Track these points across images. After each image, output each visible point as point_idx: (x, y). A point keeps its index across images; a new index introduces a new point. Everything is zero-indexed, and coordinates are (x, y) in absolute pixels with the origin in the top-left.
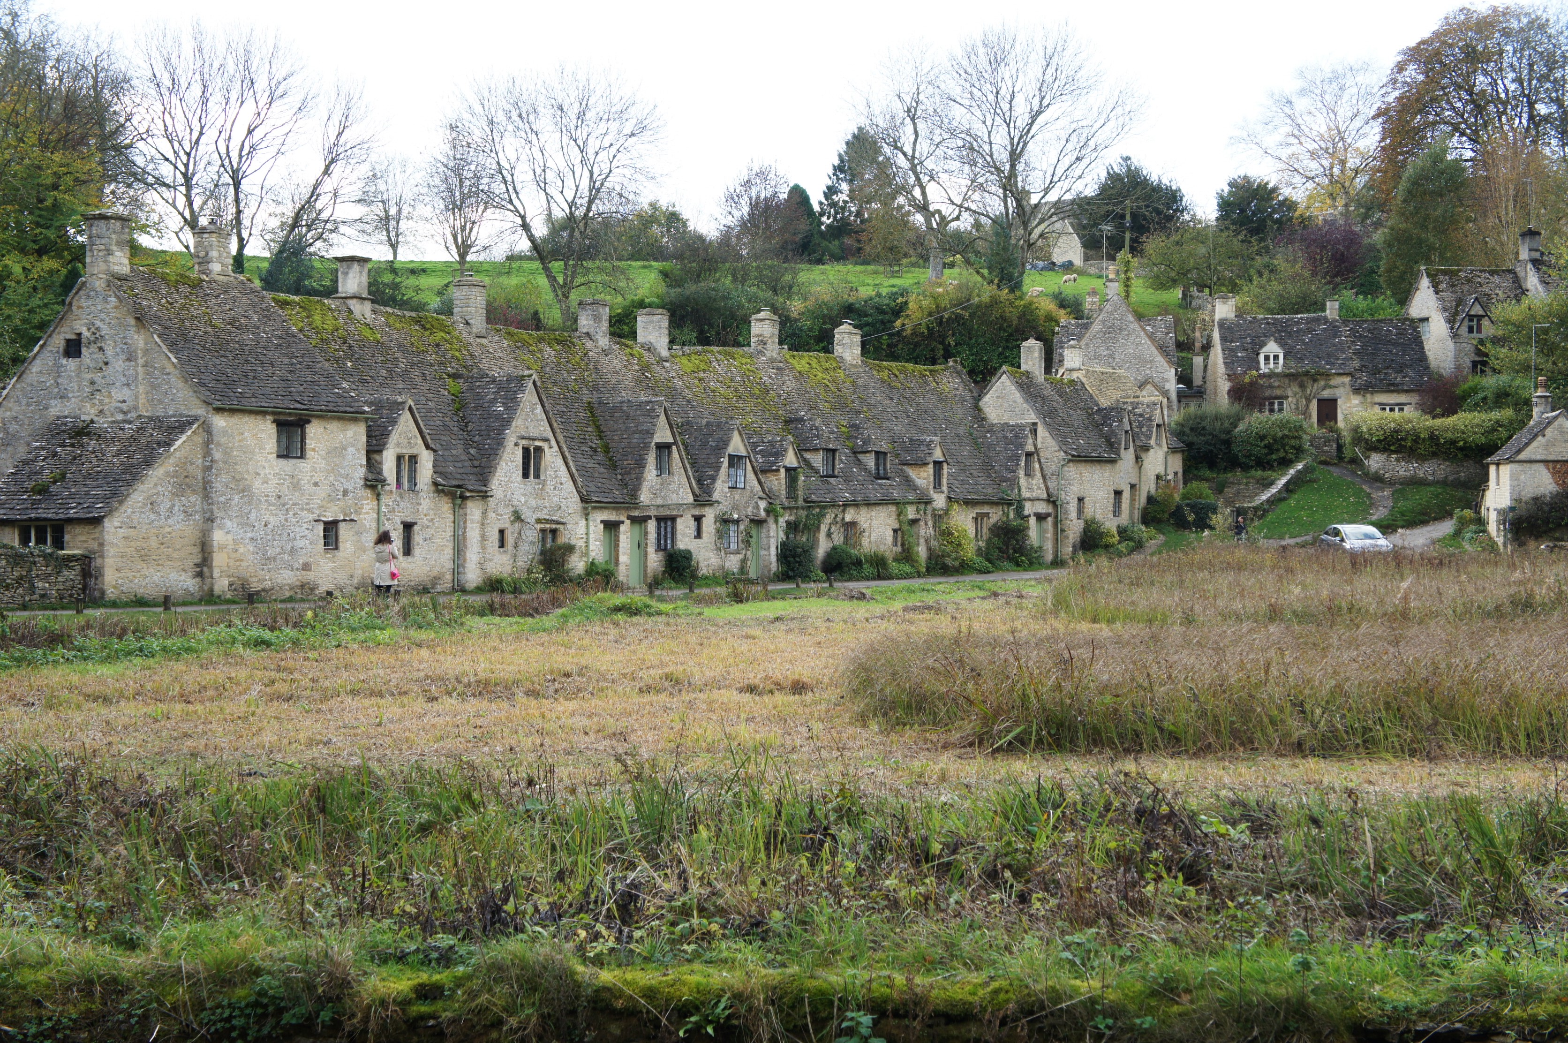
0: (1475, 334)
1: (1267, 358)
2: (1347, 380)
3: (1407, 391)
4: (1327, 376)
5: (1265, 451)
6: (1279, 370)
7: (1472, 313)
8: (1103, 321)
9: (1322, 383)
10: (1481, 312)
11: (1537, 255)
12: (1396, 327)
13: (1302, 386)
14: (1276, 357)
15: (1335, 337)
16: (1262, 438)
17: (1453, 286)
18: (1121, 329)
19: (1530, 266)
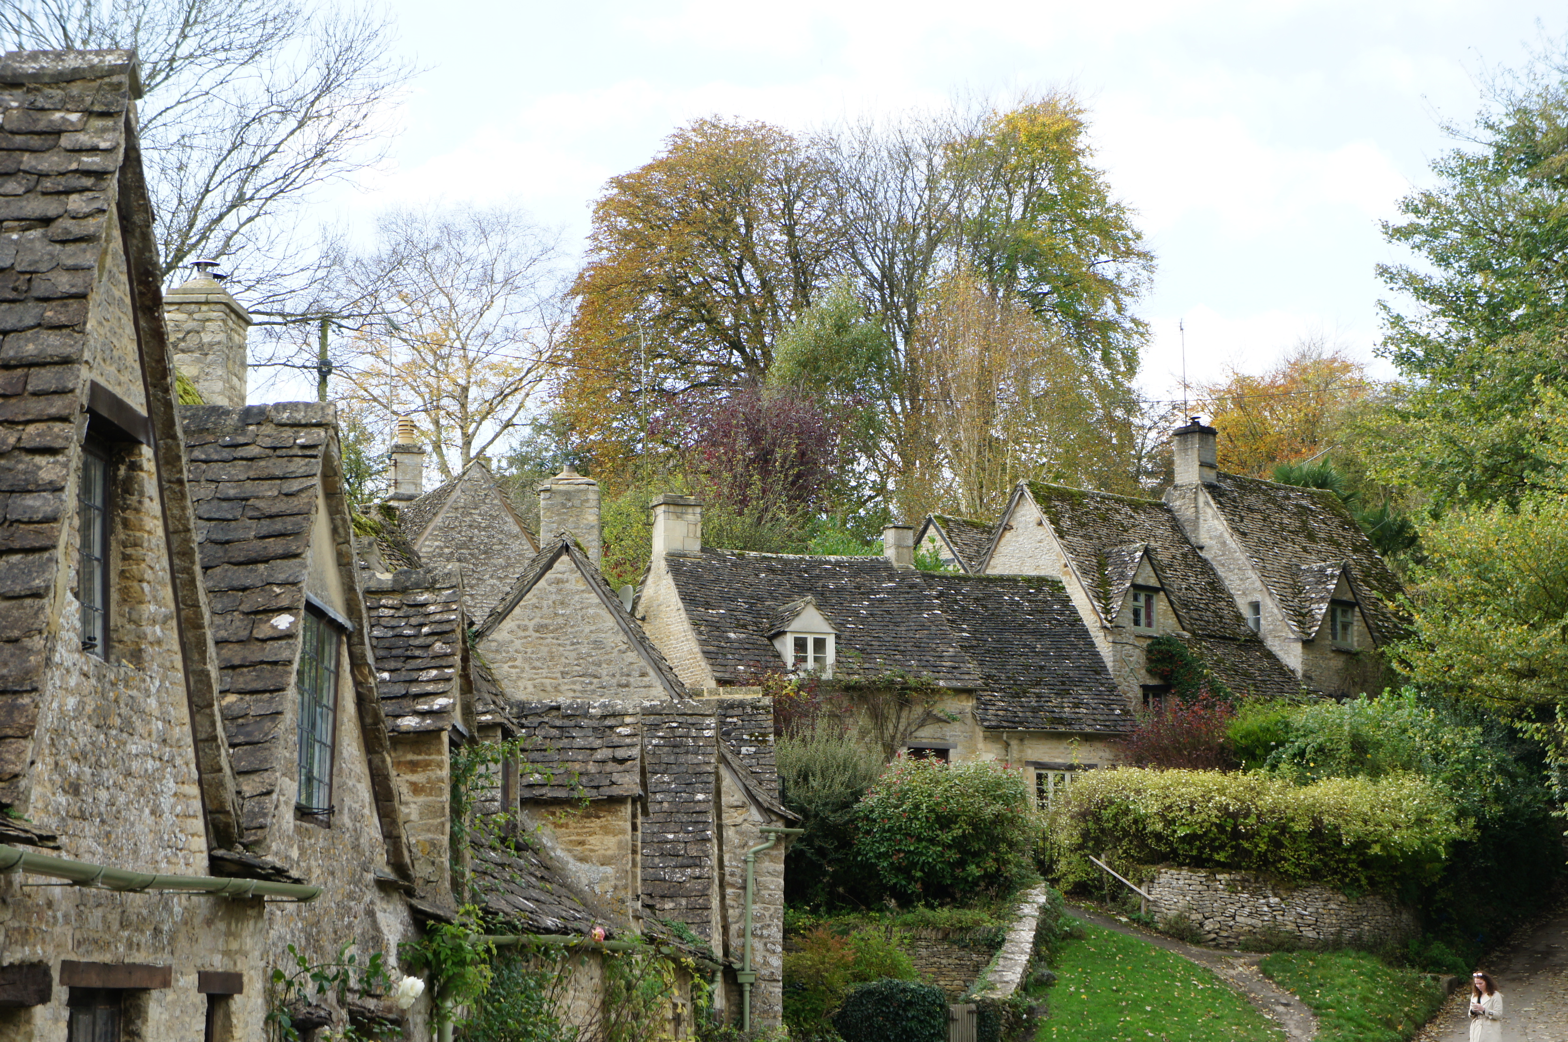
0: (1143, 629)
1: (800, 645)
2: (968, 704)
3: (1088, 738)
4: (930, 692)
5: (953, 856)
6: (827, 675)
7: (1140, 581)
8: (446, 529)
9: (918, 710)
10: (1153, 582)
11: (1211, 476)
12: (1025, 596)
13: (877, 717)
14: (820, 644)
15: (920, 610)
16: (945, 821)
17: (1082, 525)
18: (488, 552)
19: (1204, 497)
